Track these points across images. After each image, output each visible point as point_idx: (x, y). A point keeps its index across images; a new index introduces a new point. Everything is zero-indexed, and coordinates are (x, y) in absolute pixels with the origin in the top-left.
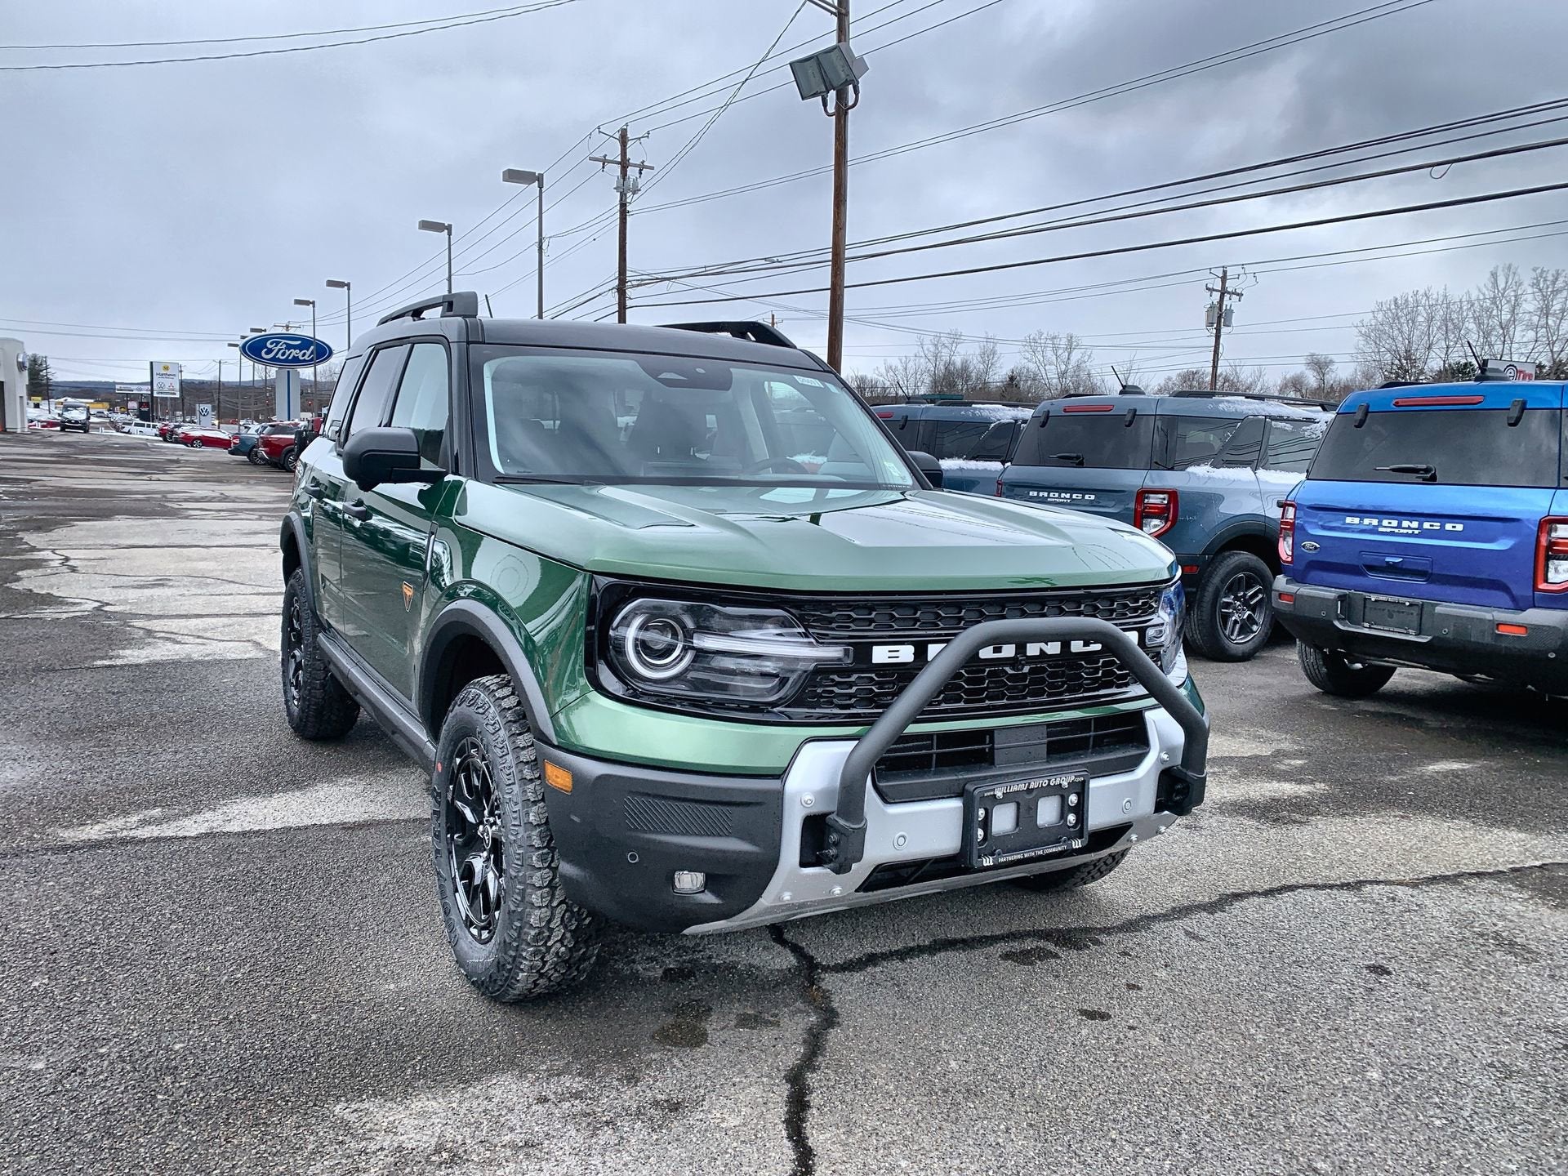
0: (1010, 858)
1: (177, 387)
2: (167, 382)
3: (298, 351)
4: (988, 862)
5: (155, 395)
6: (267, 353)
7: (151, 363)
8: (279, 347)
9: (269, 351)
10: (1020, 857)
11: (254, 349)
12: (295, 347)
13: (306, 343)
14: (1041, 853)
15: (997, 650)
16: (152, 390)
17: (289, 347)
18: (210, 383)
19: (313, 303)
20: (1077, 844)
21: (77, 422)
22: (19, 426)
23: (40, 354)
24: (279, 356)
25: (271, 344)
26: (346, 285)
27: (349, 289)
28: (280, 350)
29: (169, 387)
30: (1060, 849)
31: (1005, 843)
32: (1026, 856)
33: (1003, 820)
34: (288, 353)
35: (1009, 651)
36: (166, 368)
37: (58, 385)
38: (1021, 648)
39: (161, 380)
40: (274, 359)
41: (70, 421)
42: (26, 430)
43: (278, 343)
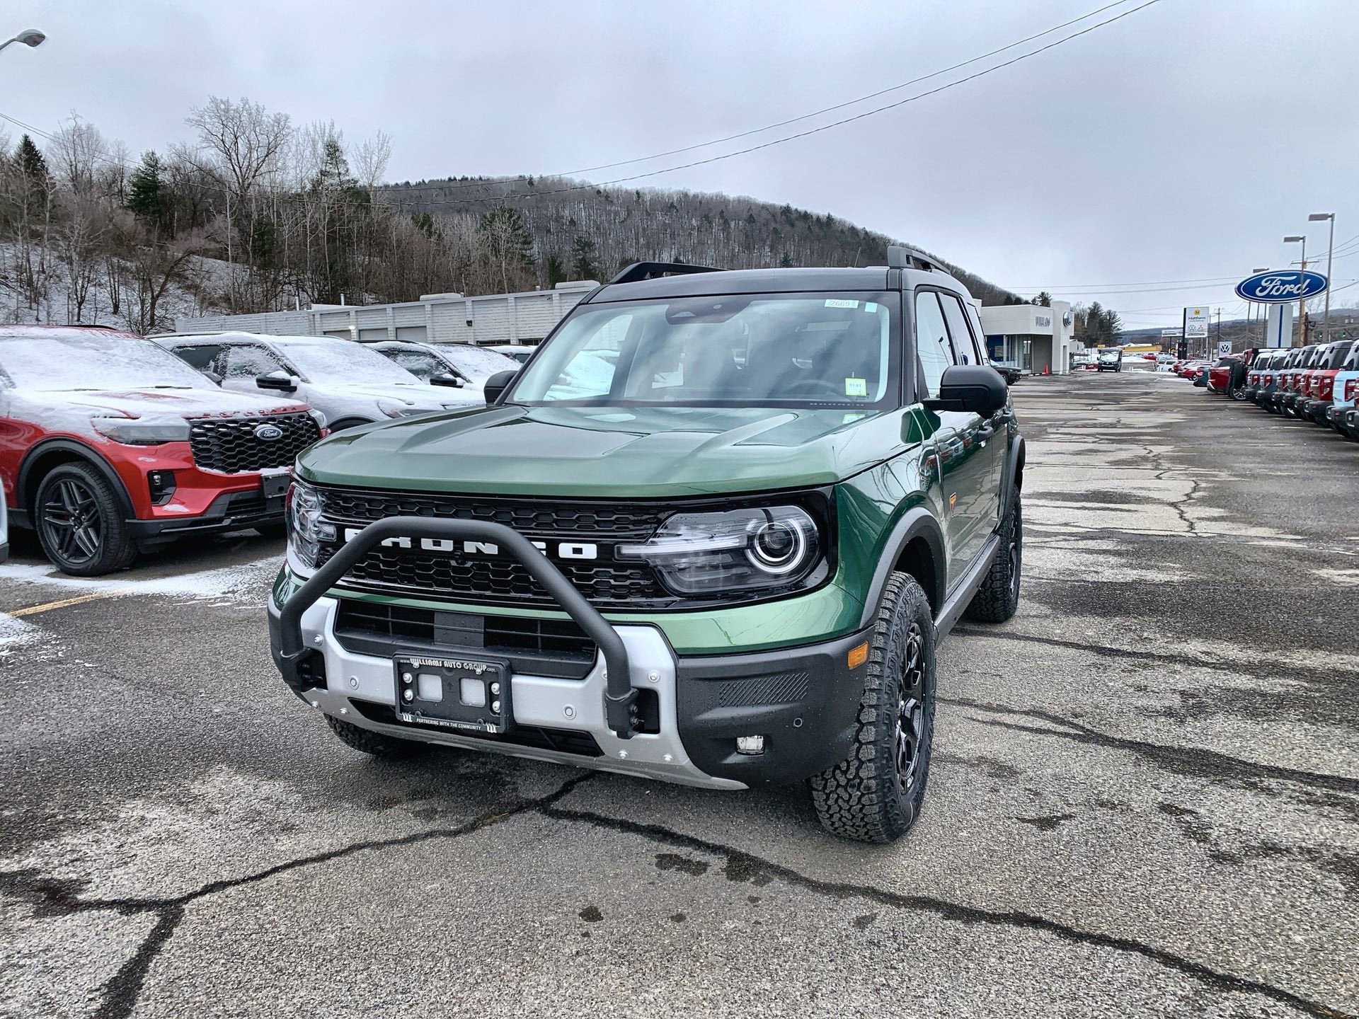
0: (427, 722)
1: (1206, 327)
2: (1197, 325)
3: (1292, 286)
4: (407, 718)
5: (1186, 336)
6: (1261, 291)
7: (1185, 309)
8: (1273, 284)
9: (1264, 289)
10: (436, 723)
11: (1248, 289)
12: (1290, 283)
13: (1299, 278)
14: (455, 725)
15: (437, 544)
16: (1184, 333)
17: (1283, 283)
18: (1243, 322)
19: (1303, 239)
20: (492, 729)
21: (1110, 364)
22: (1061, 369)
23: (1113, 310)
24: (1273, 292)
25: (1266, 282)
26: (1330, 216)
27: (1332, 220)
28: (1274, 286)
29: (1198, 329)
30: (474, 728)
31: (428, 709)
32: (441, 724)
33: (432, 689)
34: (1282, 288)
35: (447, 546)
36: (1197, 312)
37: (1126, 333)
38: (459, 544)
39: (1192, 323)
40: (1268, 296)
41: (1105, 363)
42: (1067, 372)
43: (1272, 281)
